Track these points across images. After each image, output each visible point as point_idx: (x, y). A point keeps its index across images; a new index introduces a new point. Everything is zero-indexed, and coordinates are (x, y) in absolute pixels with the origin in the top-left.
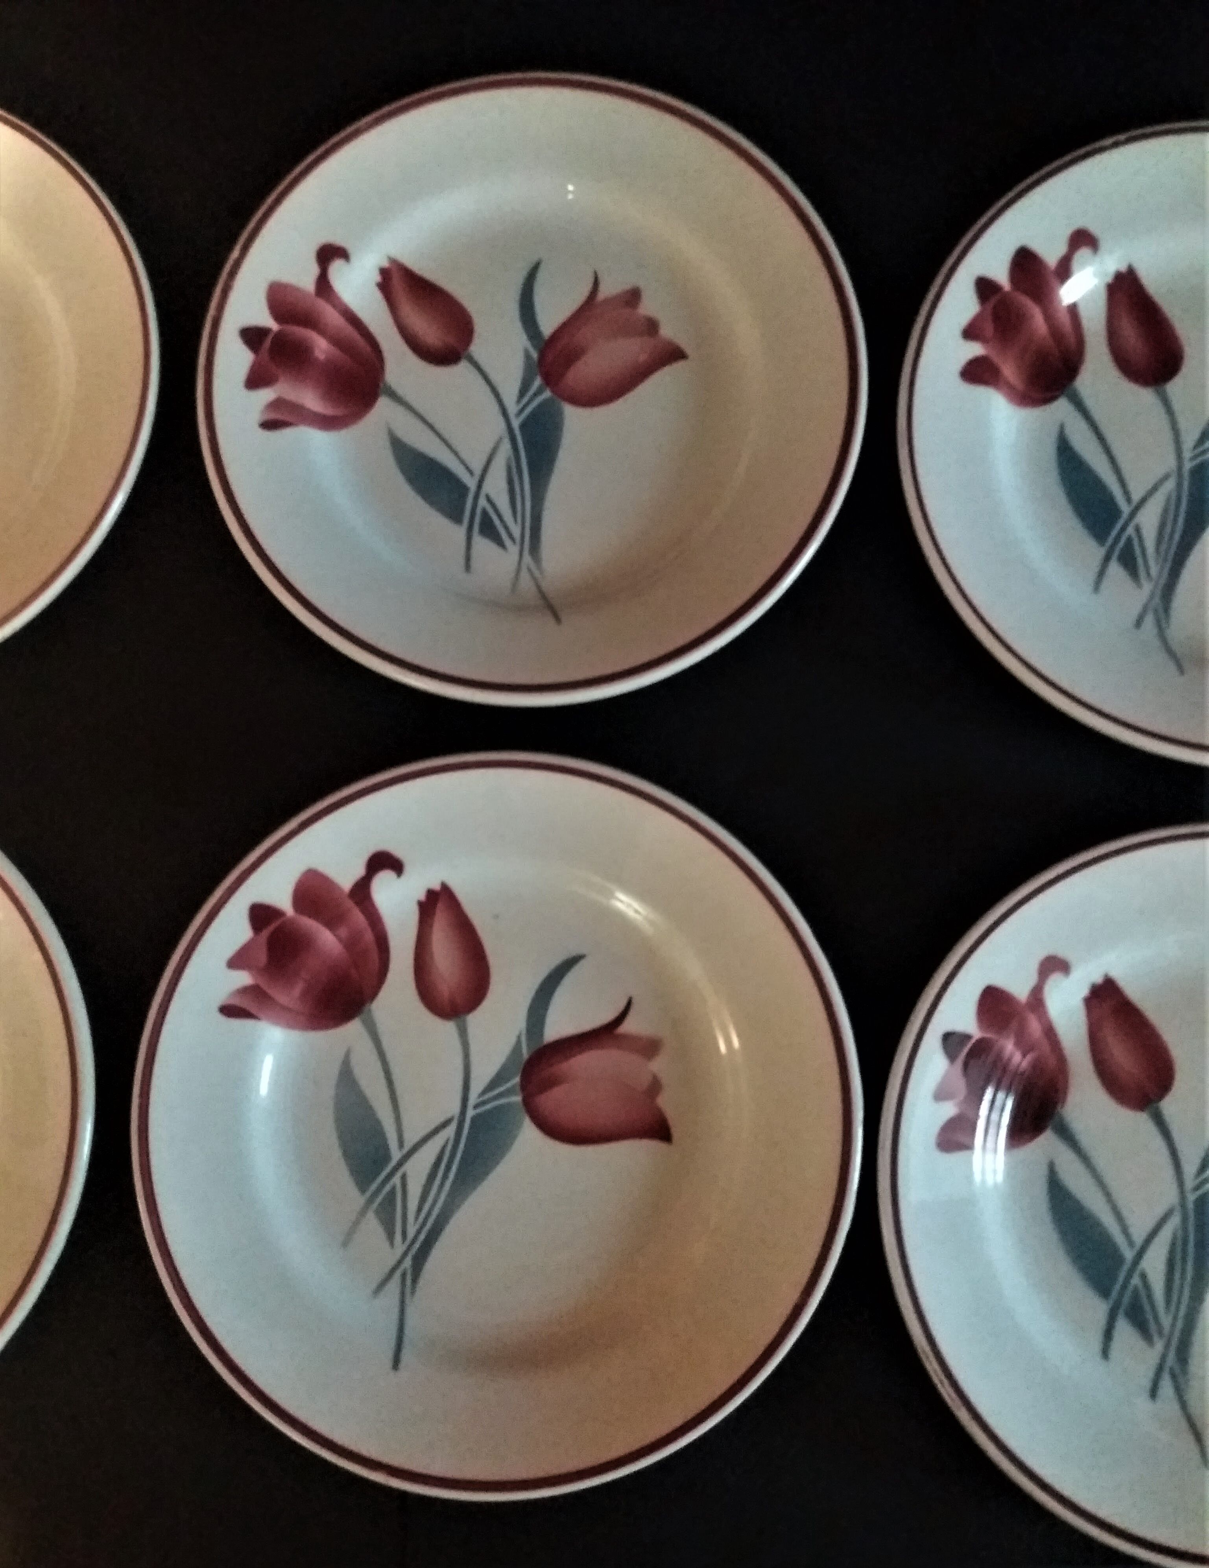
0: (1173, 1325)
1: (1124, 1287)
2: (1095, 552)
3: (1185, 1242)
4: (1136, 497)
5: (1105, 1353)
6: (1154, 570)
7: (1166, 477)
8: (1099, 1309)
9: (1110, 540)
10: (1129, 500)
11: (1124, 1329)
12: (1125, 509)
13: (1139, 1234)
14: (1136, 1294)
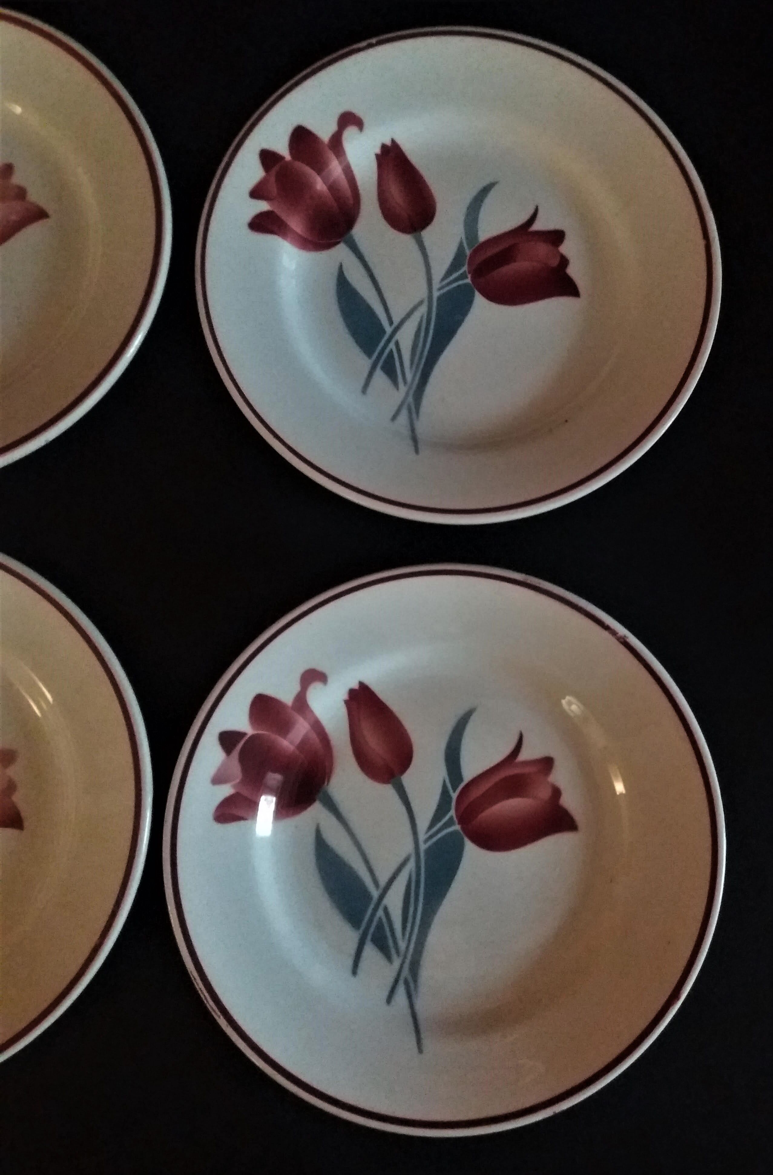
0: (407, 947)
1: (371, 921)
2: (364, 363)
3: (418, 882)
4: (396, 320)
5: (355, 970)
6: (409, 376)
7: (421, 303)
8: (351, 936)
9: (376, 354)
10: (391, 323)
11: (370, 952)
12: (389, 330)
13: (383, 879)
14: (380, 926)
